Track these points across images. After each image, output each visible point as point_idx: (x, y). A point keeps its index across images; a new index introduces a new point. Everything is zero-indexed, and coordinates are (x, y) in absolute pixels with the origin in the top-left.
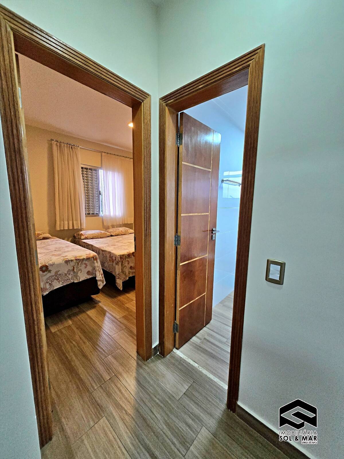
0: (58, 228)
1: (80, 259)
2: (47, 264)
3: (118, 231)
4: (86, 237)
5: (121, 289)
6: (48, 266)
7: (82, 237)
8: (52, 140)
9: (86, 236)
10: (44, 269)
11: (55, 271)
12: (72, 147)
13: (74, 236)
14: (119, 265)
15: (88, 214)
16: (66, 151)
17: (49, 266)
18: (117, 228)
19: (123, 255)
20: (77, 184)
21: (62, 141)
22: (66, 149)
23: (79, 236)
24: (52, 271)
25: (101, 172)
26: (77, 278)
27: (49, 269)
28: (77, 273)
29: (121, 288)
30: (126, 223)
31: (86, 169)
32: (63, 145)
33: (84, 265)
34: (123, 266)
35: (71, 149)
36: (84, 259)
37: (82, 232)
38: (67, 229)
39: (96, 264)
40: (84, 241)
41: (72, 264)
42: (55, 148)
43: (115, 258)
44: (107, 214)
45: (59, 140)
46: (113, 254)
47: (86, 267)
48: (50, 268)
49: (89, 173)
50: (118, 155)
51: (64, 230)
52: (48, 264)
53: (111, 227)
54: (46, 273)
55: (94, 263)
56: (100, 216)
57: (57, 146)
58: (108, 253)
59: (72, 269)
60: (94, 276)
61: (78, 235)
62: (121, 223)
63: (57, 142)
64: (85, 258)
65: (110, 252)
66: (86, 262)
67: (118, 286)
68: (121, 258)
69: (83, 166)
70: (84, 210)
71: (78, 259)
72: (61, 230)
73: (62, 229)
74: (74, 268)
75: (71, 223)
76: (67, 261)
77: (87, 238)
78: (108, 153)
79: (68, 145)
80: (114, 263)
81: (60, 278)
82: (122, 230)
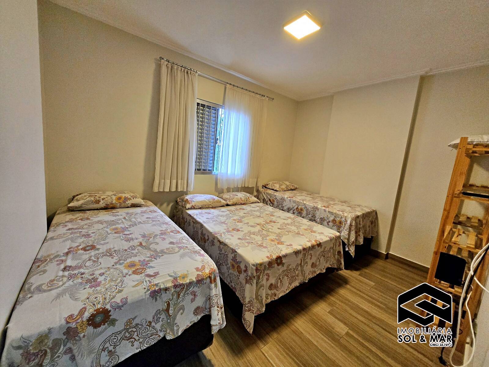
0: (156, 190)
1: (183, 284)
2: (108, 307)
3: (237, 198)
4: (192, 206)
5: (251, 332)
6: (110, 311)
7: (188, 206)
8: (161, 58)
9: (193, 204)
10: (98, 319)
11: (125, 320)
12: (187, 71)
13: (176, 202)
14: (252, 285)
15: (198, 170)
16: (179, 75)
17: (112, 310)
18: (234, 193)
19: (261, 264)
20: (189, 126)
21: (175, 62)
22: (179, 72)
23: (183, 203)
24: (117, 320)
25: (221, 111)
26: (172, 330)
27: (111, 317)
28: (174, 319)
29: (250, 330)
30: (246, 186)
31: (203, 106)
32: (175, 68)
33: (191, 297)
34: (259, 286)
35: (186, 74)
36: (191, 283)
37: (188, 197)
38: (168, 191)
39: (214, 292)
40: (189, 212)
41: (166, 297)
42: (164, 70)
43: (246, 267)
44: (223, 172)
45: (171, 60)
46: (241, 256)
47: (193, 300)
48: (114, 315)
49: (206, 113)
50: (247, 90)
51: (164, 192)
52: (111, 306)
53: (225, 191)
54: (103, 327)
55: (210, 289)
56: (213, 173)
57: (168, 67)
58: (231, 251)
59: (165, 308)
60: (207, 313)
61: (183, 200)
62: (240, 186)
63: (169, 62)
64: (193, 282)
65: (236, 252)
66: (196, 289)
67: (245, 326)
68: (257, 270)
69: (198, 101)
70: (194, 164)
71: (180, 285)
72: (159, 192)
73: (162, 190)
74: (169, 305)
75: (174, 182)
76: (155, 291)
77: (194, 207)
78: (234, 86)
79: (183, 68)
80: (242, 276)
81: (136, 333)
82: (242, 197)
